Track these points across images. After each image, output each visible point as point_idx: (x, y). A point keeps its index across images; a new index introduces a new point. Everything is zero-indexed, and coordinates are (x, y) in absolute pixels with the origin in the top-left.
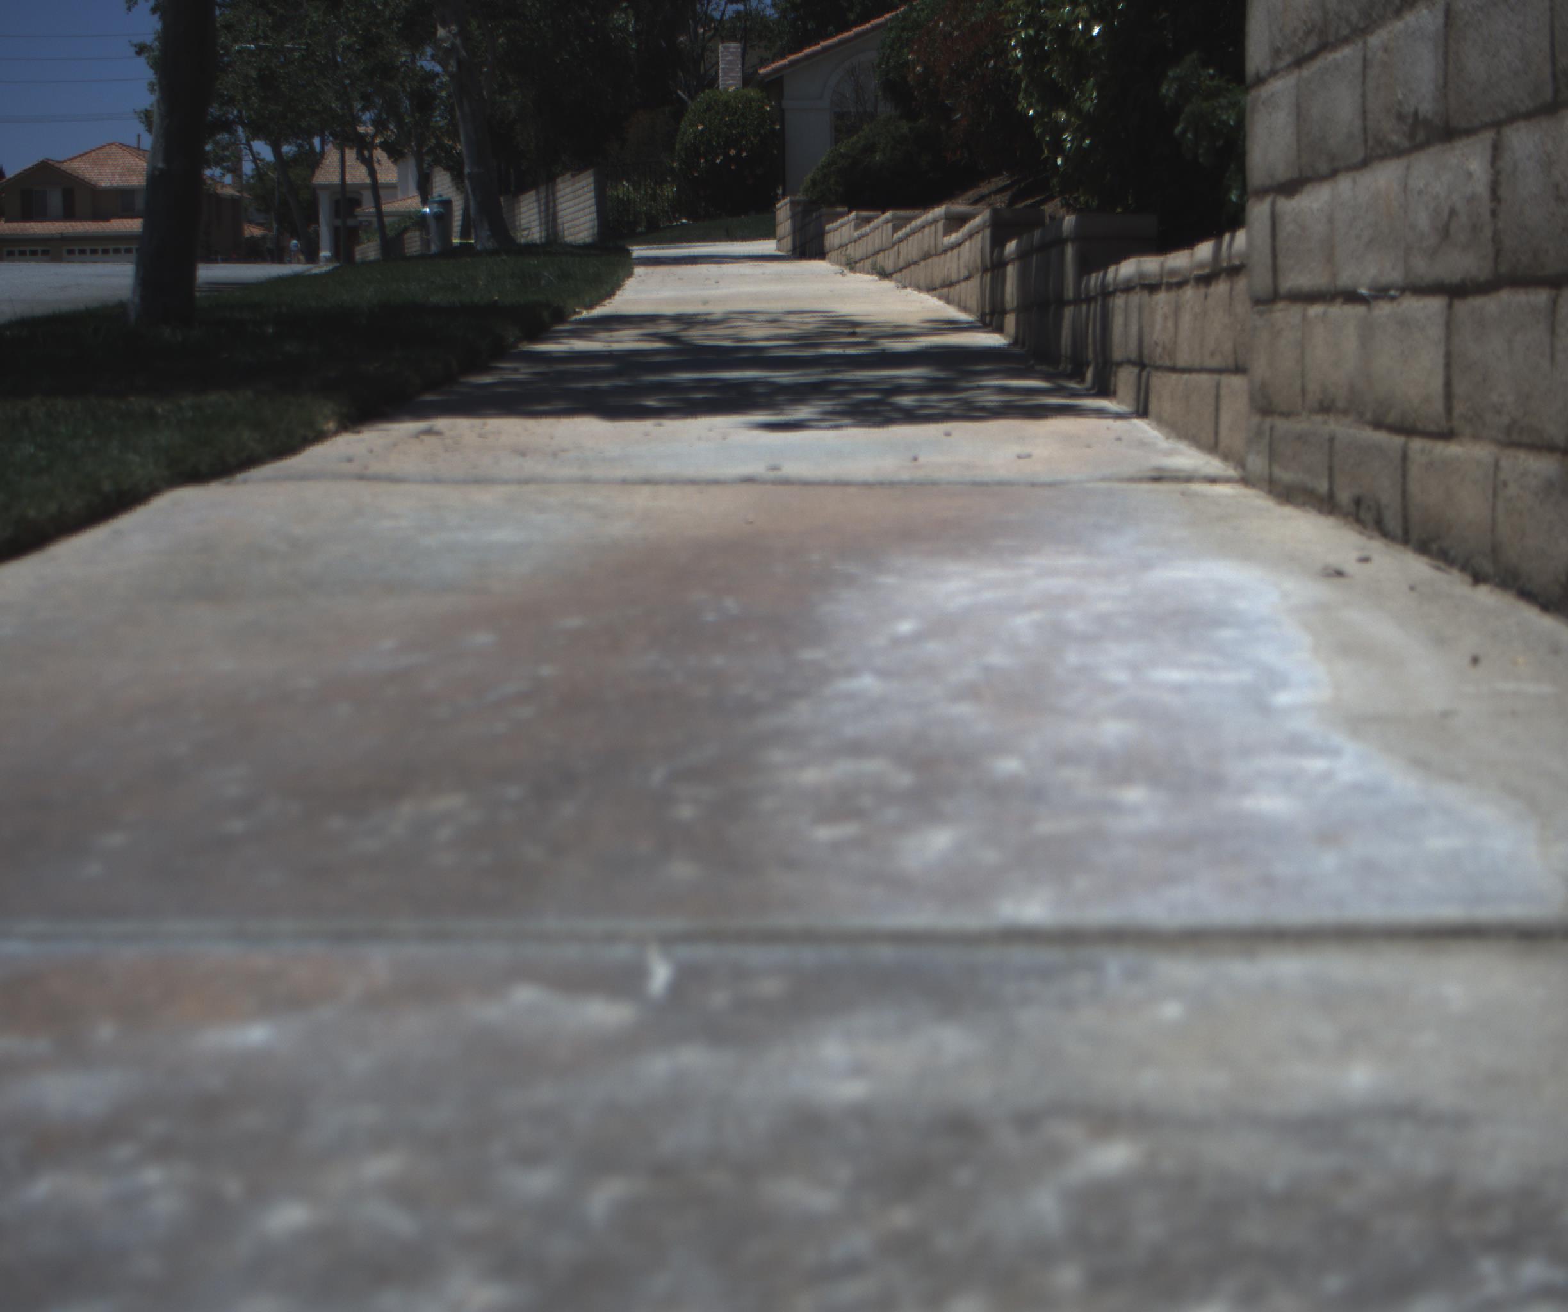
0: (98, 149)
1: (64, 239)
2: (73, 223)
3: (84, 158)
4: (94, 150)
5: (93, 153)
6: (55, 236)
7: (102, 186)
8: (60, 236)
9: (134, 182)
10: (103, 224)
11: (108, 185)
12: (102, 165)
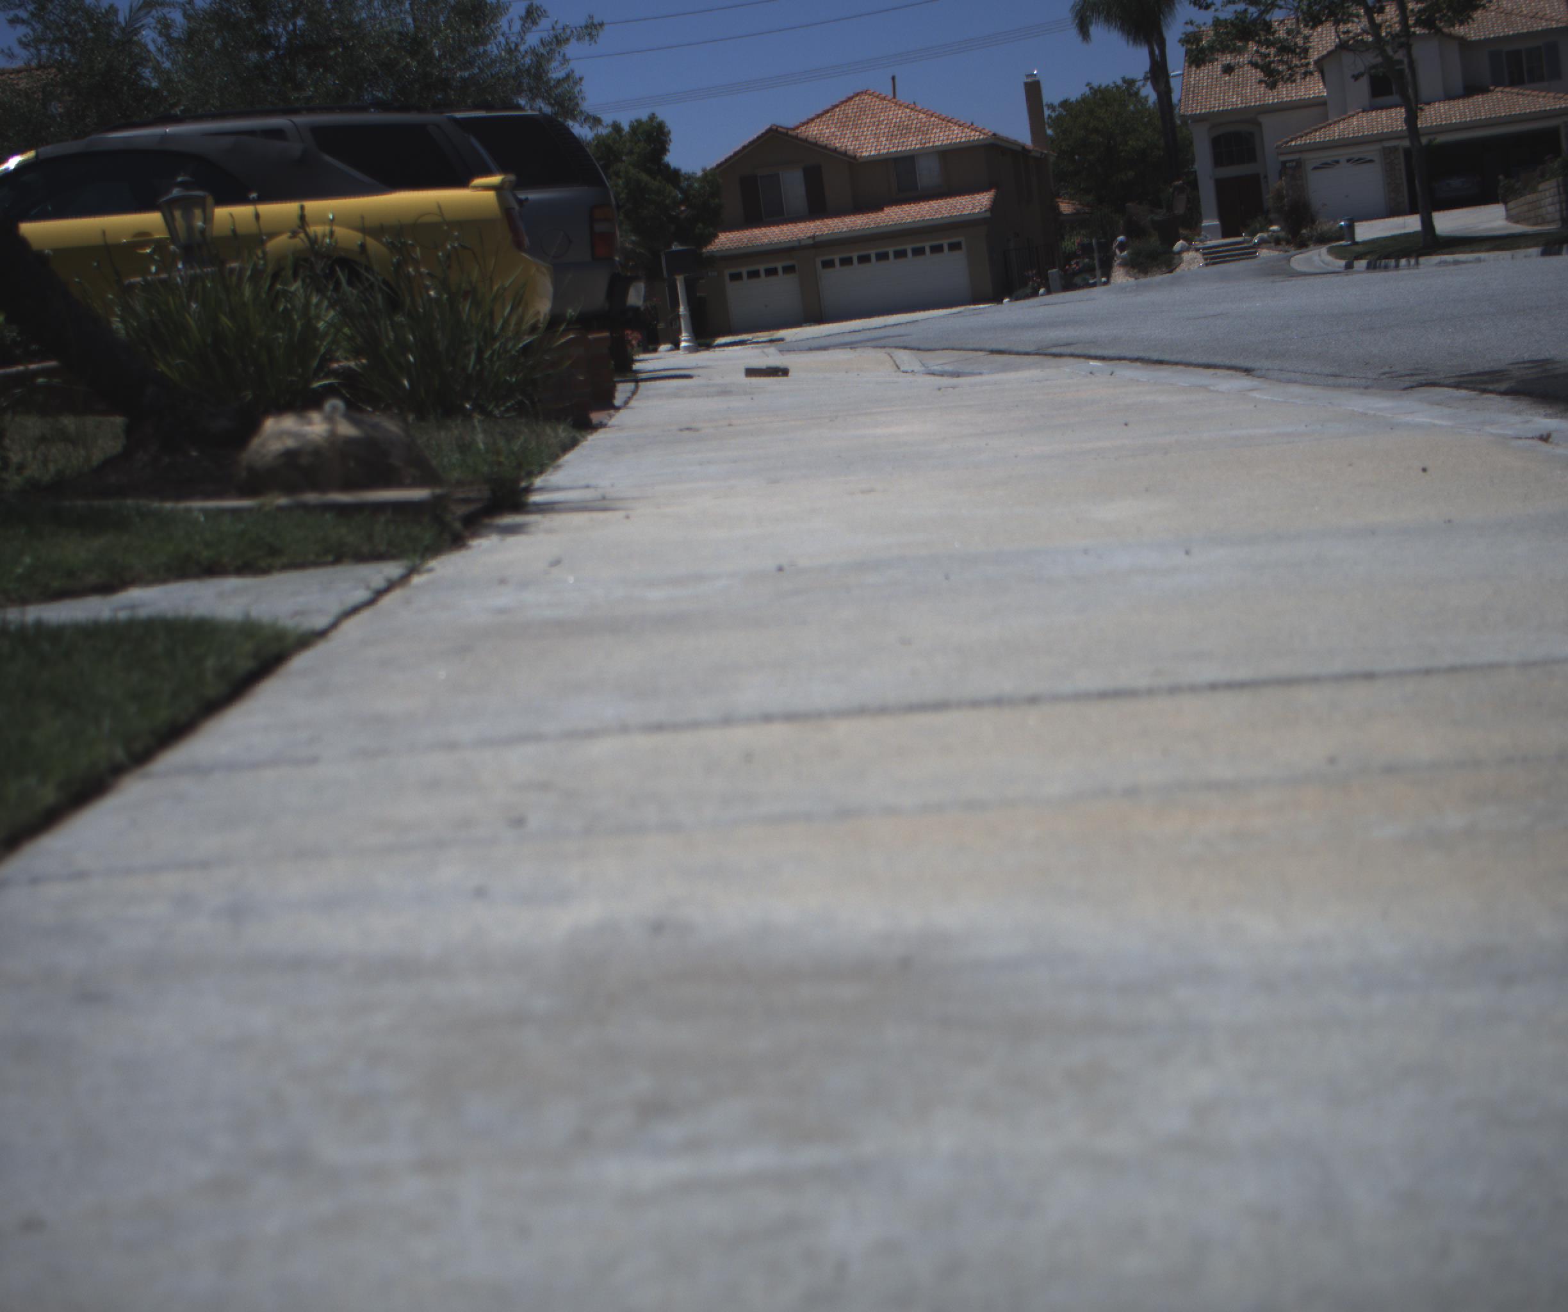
0: (842, 103)
1: (817, 245)
2: (827, 221)
3: (824, 119)
4: (837, 106)
5: (838, 109)
6: (803, 243)
7: (865, 157)
8: (811, 242)
9: (913, 143)
10: (872, 216)
11: (873, 153)
12: (855, 126)
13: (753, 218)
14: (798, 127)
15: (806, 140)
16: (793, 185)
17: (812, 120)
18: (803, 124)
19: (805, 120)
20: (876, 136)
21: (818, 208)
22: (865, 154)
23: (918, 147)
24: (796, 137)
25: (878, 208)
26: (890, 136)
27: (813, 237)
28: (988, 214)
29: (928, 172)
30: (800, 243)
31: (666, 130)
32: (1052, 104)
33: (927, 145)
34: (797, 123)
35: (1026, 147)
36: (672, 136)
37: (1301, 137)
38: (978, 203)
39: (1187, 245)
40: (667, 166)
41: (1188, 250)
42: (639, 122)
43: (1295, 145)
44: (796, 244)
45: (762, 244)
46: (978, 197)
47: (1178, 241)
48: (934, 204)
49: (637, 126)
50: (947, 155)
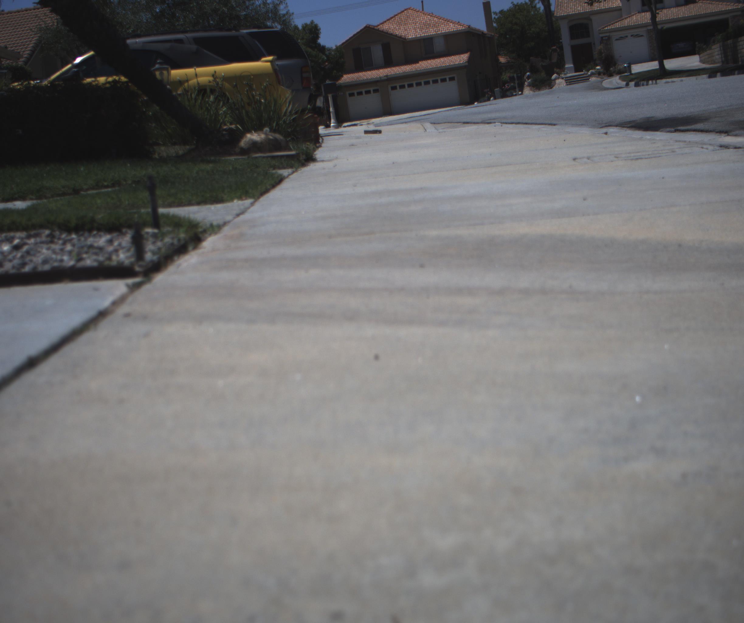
0: (399, 14)
1: (389, 79)
2: (393, 68)
3: (391, 21)
4: (396, 15)
5: (397, 17)
6: (382, 79)
7: (410, 38)
8: (386, 78)
9: (431, 32)
10: (414, 65)
11: (413, 37)
12: (405, 24)
13: (359, 68)
14: (379, 25)
15: (383, 31)
16: (377, 52)
17: (385, 22)
18: (381, 24)
19: (381, 22)
20: (415, 29)
21: (389, 63)
22: (410, 37)
23: (434, 33)
24: (378, 30)
25: (416, 62)
26: (421, 29)
27: (387, 76)
28: (467, 64)
29: (439, 46)
30: (381, 79)
31: (318, 28)
32: (495, 12)
33: (438, 32)
34: (378, 24)
35: (484, 32)
36: (321, 31)
37: (610, 25)
38: (462, 59)
39: (558, 76)
40: (319, 45)
41: (558, 78)
42: (306, 25)
43: (607, 29)
44: (379, 79)
45: (363, 80)
46: (462, 56)
47: (554, 74)
48: (442, 60)
49: (305, 27)
50: (448, 37)
